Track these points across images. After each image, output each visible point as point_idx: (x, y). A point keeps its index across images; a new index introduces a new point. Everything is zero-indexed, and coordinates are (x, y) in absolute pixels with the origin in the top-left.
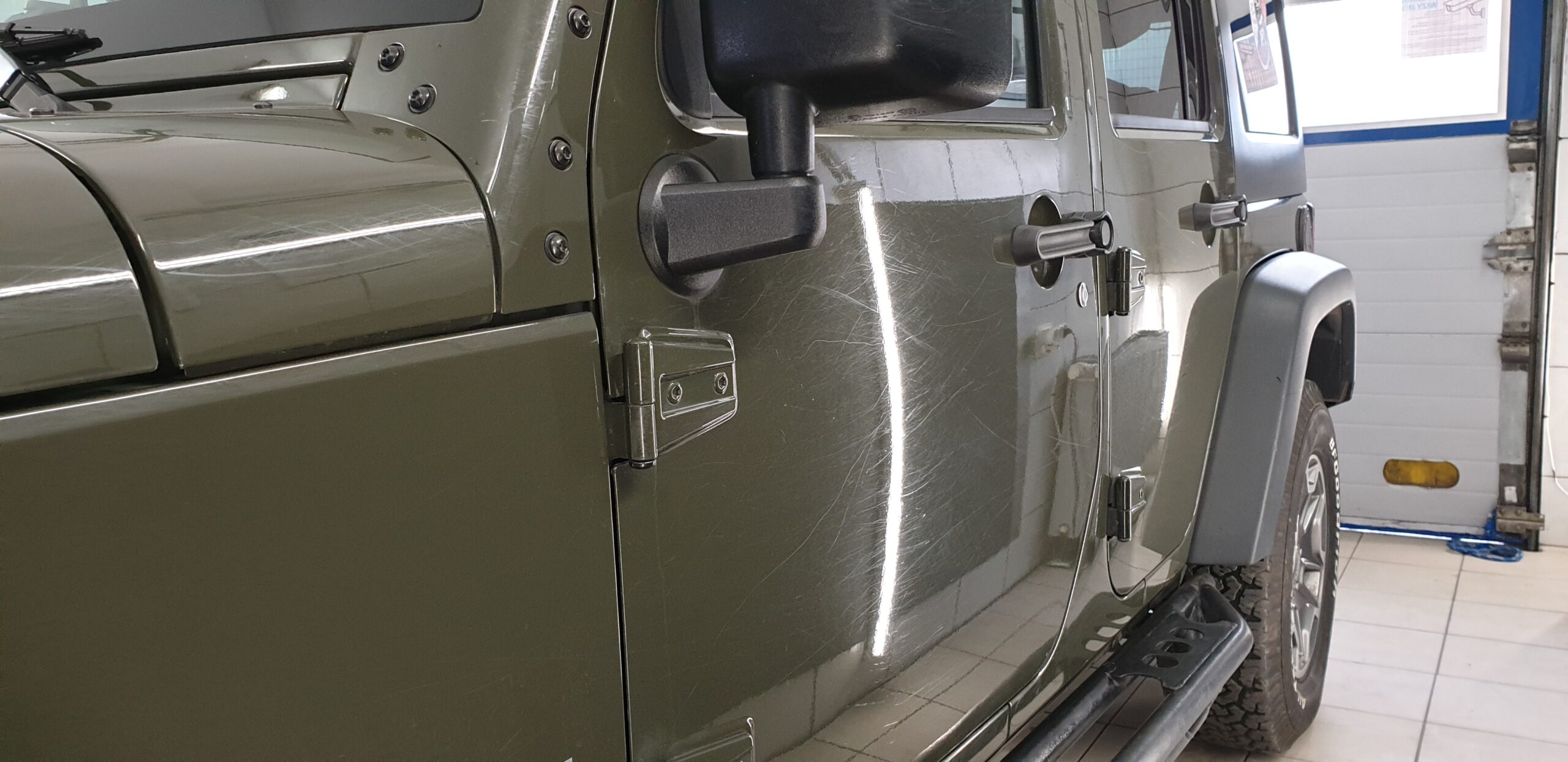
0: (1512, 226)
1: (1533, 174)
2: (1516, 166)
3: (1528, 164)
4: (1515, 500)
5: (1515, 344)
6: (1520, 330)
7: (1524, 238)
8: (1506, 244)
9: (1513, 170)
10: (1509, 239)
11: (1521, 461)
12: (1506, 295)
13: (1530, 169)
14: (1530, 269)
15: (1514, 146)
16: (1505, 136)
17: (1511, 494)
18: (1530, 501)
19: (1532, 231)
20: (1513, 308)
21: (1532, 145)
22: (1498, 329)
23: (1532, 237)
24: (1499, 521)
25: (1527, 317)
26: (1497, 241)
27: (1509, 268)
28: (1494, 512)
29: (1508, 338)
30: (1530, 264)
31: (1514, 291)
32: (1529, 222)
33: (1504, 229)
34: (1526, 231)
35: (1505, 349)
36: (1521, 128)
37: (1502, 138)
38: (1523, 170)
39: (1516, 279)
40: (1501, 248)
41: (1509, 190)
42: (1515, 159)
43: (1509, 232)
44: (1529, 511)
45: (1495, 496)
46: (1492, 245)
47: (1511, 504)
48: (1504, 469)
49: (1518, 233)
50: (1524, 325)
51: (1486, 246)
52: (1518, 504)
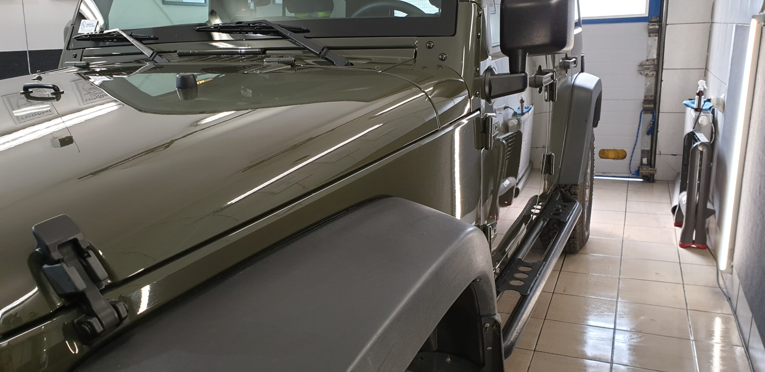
0: (649, 58)
1: (657, 38)
2: (651, 35)
3: (655, 34)
4: (646, 163)
5: (649, 104)
6: (650, 98)
7: (653, 63)
8: (646, 65)
9: (650, 36)
10: (648, 63)
11: (649, 148)
12: (646, 85)
13: (656, 36)
14: (655, 75)
15: (651, 27)
16: (647, 23)
17: (645, 161)
18: (651, 164)
19: (656, 60)
20: (648, 90)
21: (657, 27)
22: (643, 98)
23: (656, 62)
24: (641, 171)
25: (653, 93)
26: (643, 64)
27: (647, 74)
28: (639, 167)
29: (646, 101)
30: (655, 73)
31: (649, 83)
32: (655, 56)
33: (646, 59)
34: (654, 60)
35: (645, 106)
36: (653, 20)
37: (646, 24)
38: (653, 36)
39: (650, 78)
40: (645, 67)
41: (648, 44)
42: (651, 32)
43: (647, 60)
44: (651, 167)
45: (639, 162)
46: (641, 65)
47: (645, 165)
48: (643, 152)
49: (651, 61)
50: (652, 96)
51: (639, 66)
52: (647, 165)
